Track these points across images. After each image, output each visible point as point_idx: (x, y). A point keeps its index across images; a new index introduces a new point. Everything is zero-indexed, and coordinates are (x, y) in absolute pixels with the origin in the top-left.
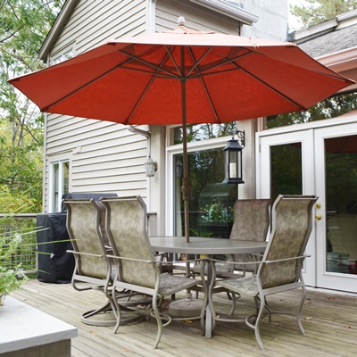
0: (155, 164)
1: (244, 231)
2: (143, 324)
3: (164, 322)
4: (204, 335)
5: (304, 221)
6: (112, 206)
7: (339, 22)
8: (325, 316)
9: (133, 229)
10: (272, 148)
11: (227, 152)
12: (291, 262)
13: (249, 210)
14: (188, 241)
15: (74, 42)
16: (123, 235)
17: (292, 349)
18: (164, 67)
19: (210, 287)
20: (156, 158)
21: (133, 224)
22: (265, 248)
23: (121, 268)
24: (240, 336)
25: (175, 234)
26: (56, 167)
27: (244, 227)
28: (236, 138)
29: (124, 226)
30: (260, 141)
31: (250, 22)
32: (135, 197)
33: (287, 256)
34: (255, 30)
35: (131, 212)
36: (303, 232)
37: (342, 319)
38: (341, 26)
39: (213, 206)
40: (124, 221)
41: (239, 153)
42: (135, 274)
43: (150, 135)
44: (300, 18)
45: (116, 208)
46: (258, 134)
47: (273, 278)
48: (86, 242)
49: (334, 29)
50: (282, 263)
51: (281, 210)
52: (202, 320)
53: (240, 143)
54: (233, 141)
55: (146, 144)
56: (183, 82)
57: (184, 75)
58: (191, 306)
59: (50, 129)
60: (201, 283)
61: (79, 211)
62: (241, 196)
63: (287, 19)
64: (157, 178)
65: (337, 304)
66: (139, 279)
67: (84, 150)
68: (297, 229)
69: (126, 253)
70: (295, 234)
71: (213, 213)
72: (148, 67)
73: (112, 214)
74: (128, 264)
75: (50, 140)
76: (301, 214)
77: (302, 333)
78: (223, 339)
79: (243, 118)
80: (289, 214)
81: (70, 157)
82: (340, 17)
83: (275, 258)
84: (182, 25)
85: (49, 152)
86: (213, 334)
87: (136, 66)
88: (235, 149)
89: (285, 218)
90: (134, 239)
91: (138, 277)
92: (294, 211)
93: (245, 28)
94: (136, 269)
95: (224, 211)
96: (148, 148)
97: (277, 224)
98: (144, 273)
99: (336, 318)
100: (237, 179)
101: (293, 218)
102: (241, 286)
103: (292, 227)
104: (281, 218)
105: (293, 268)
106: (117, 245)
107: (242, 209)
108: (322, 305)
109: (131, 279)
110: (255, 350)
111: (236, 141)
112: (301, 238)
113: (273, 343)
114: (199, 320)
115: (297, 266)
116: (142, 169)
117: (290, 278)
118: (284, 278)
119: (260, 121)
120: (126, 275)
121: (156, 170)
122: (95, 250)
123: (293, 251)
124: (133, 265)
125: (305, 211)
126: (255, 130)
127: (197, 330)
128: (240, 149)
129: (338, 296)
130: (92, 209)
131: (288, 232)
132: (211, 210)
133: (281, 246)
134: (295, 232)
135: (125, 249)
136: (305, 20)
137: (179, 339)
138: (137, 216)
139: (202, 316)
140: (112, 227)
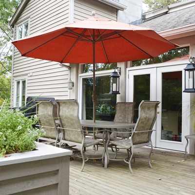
0: (73, 83)
1: (121, 118)
2: (73, 161)
3: (85, 160)
4: (104, 166)
5: (153, 113)
6: (61, 104)
7: (169, 9)
8: (161, 160)
9: (72, 115)
10: (135, 76)
11: (112, 78)
12: (146, 133)
13: (124, 107)
14: (95, 122)
15: (29, 17)
16: (66, 118)
17: (146, 173)
18: (83, 36)
19: (107, 144)
20: (74, 80)
21: (72, 113)
22: (135, 126)
23: (64, 134)
24: (120, 167)
25: (82, 119)
26: (18, 83)
27: (121, 116)
28: (116, 71)
29: (67, 114)
30: (129, 73)
31: (122, 9)
32: (74, 100)
33: (144, 130)
34: (125, 13)
35: (71, 107)
36: (152, 119)
37: (170, 162)
38: (170, 11)
39: (102, 105)
40: (67, 111)
41: (118, 78)
42: (71, 137)
43: (70, 68)
44: (147, 5)
45: (63, 105)
46: (128, 69)
47: (138, 140)
48: (46, 121)
49: (166, 13)
50: (142, 133)
51: (143, 108)
52: (103, 160)
53: (118, 73)
54: (115, 73)
55: (68, 72)
56: (94, 44)
57: (94, 40)
58: (95, 154)
59: (15, 63)
60: (102, 142)
61: (42, 106)
62: (118, 100)
63: (141, 7)
64: (73, 90)
65: (167, 155)
66: (73, 139)
67: (34, 74)
68: (150, 117)
69: (67, 126)
70: (149, 119)
71: (103, 109)
72: (75, 35)
73: (61, 108)
74: (68, 132)
75: (15, 69)
76: (152, 110)
77: (150, 167)
78: (113, 169)
79: (121, 61)
80: (146, 110)
81: (26, 78)
82: (170, 6)
83: (139, 131)
84: (94, 15)
85: (15, 75)
86: (108, 167)
87: (70, 35)
88: (116, 77)
89: (145, 112)
90: (72, 120)
91: (73, 138)
92: (149, 109)
93: (120, 12)
94: (72, 134)
95: (108, 108)
96: (69, 74)
97: (141, 114)
98: (76, 136)
99: (166, 161)
100: (116, 92)
101: (148, 112)
102: (122, 143)
103: (148, 116)
104: (143, 111)
105: (147, 135)
106: (63, 122)
107: (120, 107)
108: (159, 155)
109: (69, 139)
110: (129, 173)
111: (117, 73)
112: (151, 121)
113: (137, 171)
114: (101, 159)
115: (149, 135)
116: (66, 85)
117: (145, 140)
118: (143, 140)
119: (129, 63)
120: (66, 137)
121: (73, 86)
122: (50, 125)
123: (147, 127)
124: (70, 132)
125: (154, 109)
126: (126, 67)
127: (100, 165)
128: (119, 77)
129: (167, 152)
130: (50, 105)
131: (146, 118)
132: (101, 107)
133: (142, 125)
134: (149, 118)
135: (67, 124)
136: (150, 6)
137: (92, 168)
138: (74, 109)
139: (103, 158)
140: (61, 114)
